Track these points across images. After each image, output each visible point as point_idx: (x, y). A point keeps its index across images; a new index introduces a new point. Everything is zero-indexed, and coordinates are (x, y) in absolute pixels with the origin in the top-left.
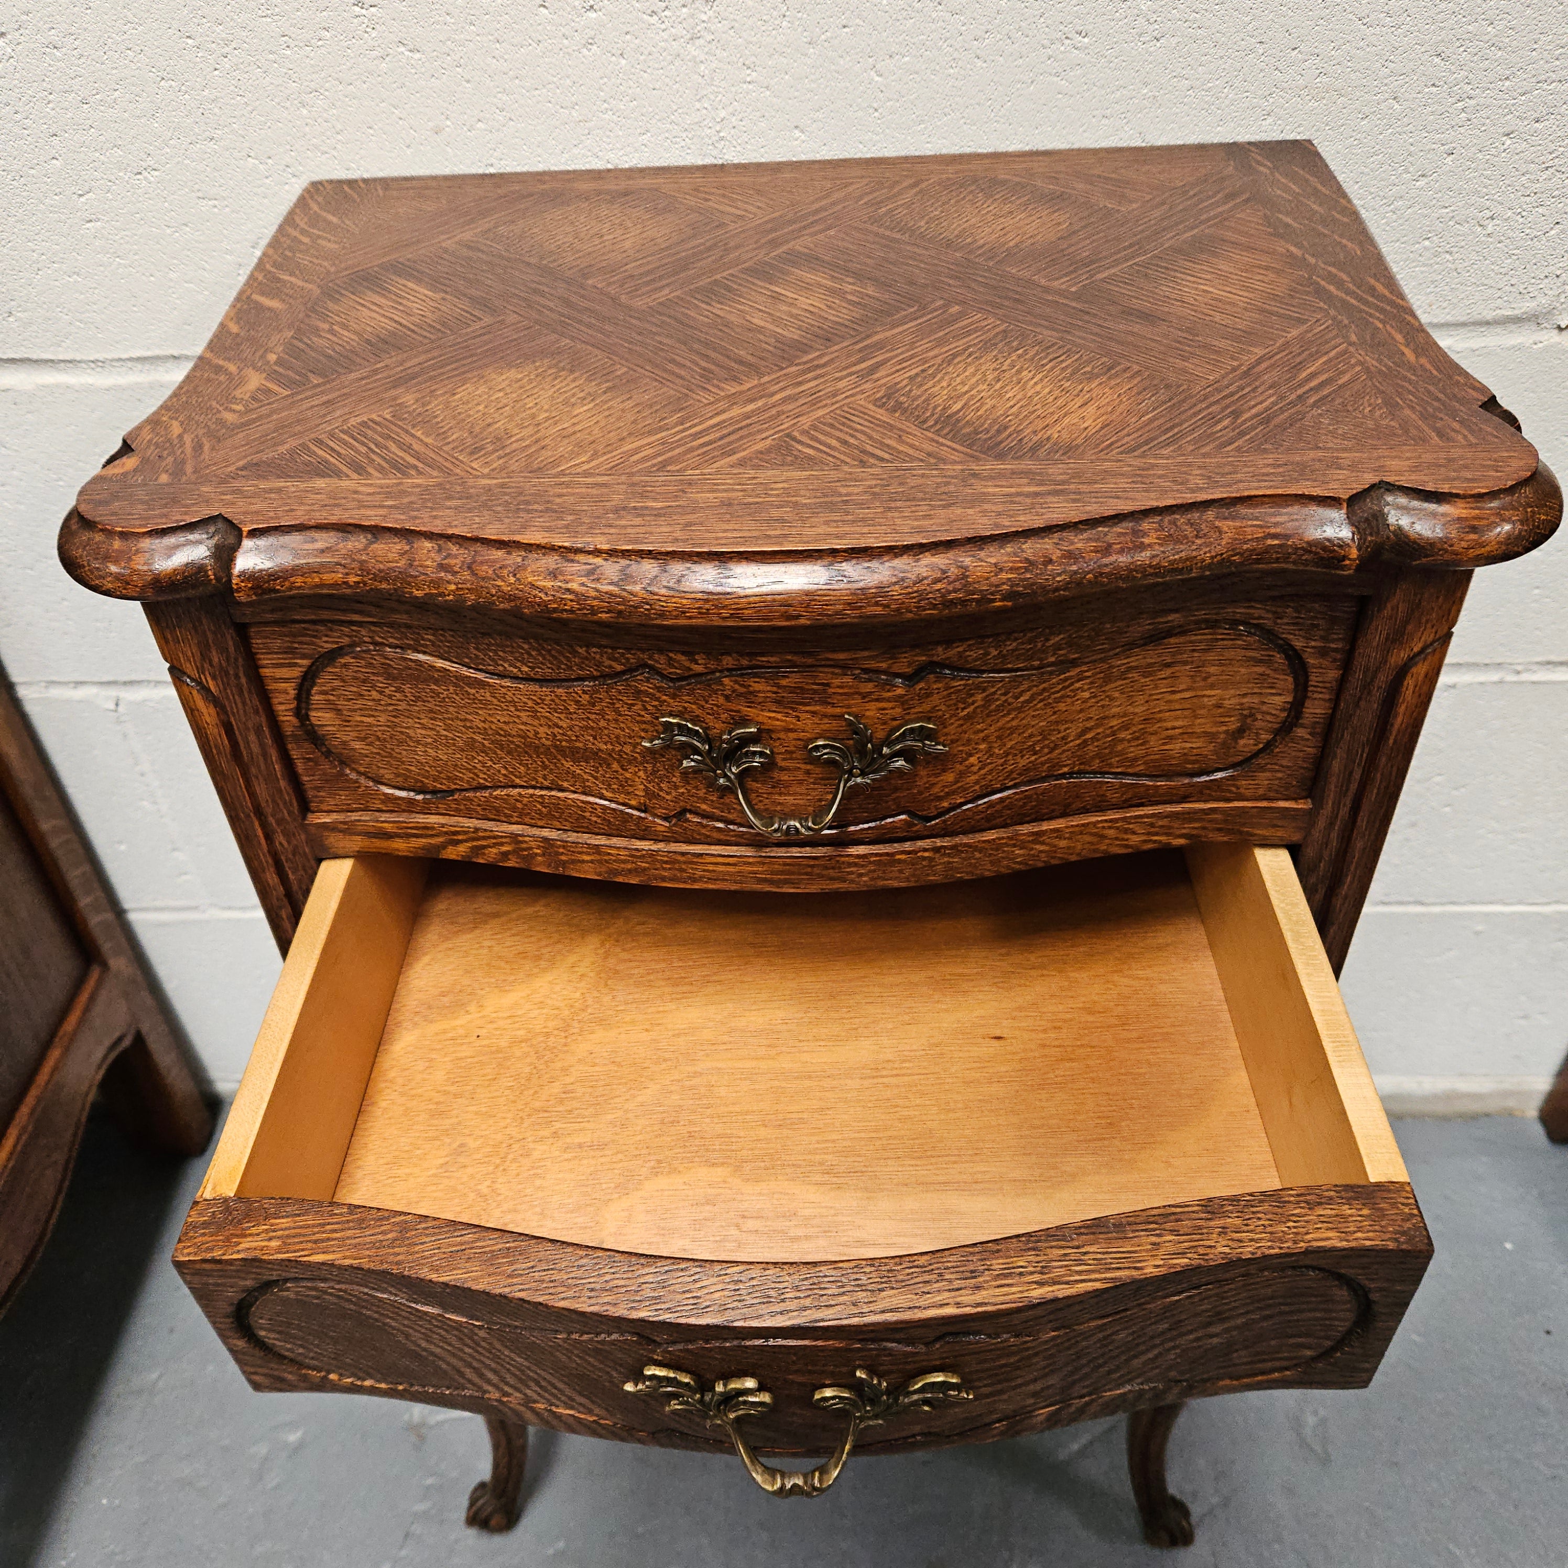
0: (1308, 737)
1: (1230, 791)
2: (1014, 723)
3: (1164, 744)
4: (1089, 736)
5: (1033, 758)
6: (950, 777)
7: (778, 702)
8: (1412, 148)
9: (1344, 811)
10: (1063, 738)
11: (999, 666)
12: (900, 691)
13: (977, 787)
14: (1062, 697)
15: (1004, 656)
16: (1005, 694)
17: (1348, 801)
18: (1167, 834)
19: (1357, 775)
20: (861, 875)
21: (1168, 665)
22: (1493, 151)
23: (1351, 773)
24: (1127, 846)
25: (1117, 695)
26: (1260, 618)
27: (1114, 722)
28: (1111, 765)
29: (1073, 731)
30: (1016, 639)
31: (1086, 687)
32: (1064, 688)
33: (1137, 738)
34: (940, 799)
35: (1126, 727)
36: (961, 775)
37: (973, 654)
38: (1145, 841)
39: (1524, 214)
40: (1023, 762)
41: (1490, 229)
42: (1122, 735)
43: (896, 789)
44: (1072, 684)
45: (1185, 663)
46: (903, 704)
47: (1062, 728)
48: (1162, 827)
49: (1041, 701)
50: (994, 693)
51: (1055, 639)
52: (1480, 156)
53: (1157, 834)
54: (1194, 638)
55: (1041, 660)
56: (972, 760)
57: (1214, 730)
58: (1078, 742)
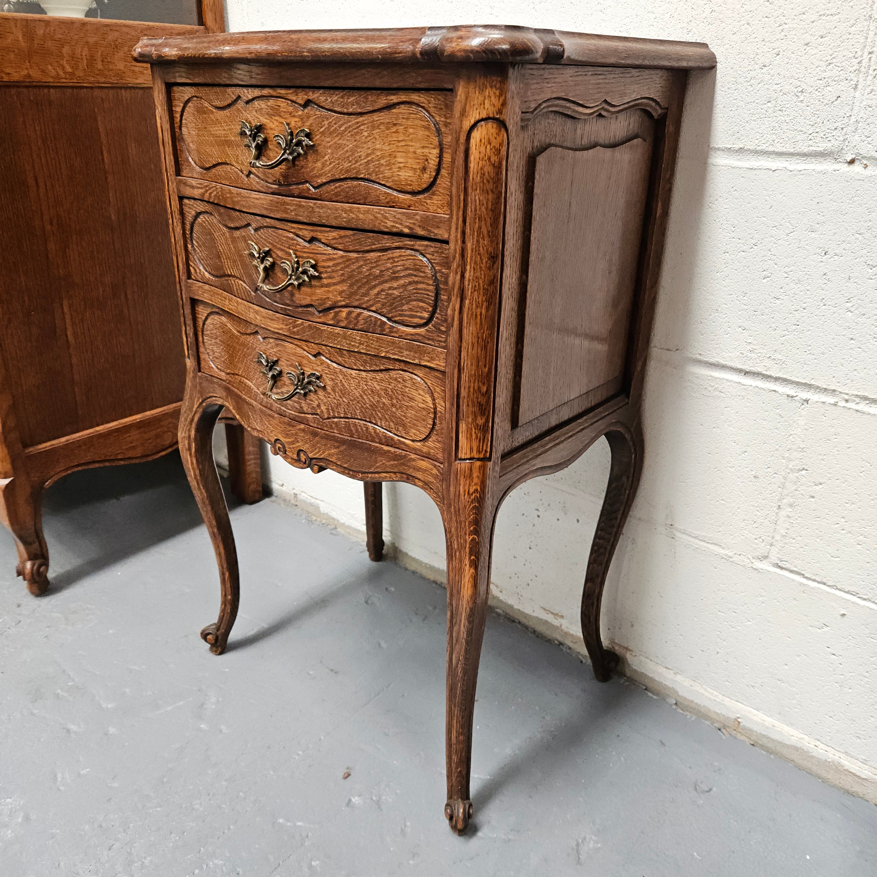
0: (446, 175)
1: (424, 206)
2: (340, 142)
3: (398, 171)
4: (369, 158)
5: (349, 164)
6: (319, 164)
7: (267, 114)
8: (758, 51)
9: (461, 219)
10: (360, 157)
11: (332, 108)
12: (300, 113)
13: (330, 175)
14: (357, 132)
15: (333, 103)
16: (335, 124)
17: (461, 213)
18: (401, 224)
19: (462, 198)
20: (291, 211)
21: (395, 125)
22: (800, 54)
23: (460, 196)
24: (387, 228)
25: (377, 137)
26: (423, 103)
27: (379, 153)
28: (379, 178)
29: (363, 155)
30: (337, 95)
31: (366, 129)
32: (357, 128)
33: (387, 165)
34: (317, 177)
35: (382, 157)
36: (324, 165)
37: (322, 98)
38: (393, 226)
39: (819, 90)
40: (346, 165)
41: (802, 98)
42: (382, 162)
43: (302, 167)
44: (360, 126)
45: (401, 125)
46: (302, 119)
47: (359, 150)
48: (399, 219)
49: (349, 132)
50: (331, 122)
51: (351, 99)
52: (793, 56)
53: (397, 223)
54: (402, 111)
55: (347, 109)
56: (327, 157)
57: (414, 167)
58: (366, 161)
